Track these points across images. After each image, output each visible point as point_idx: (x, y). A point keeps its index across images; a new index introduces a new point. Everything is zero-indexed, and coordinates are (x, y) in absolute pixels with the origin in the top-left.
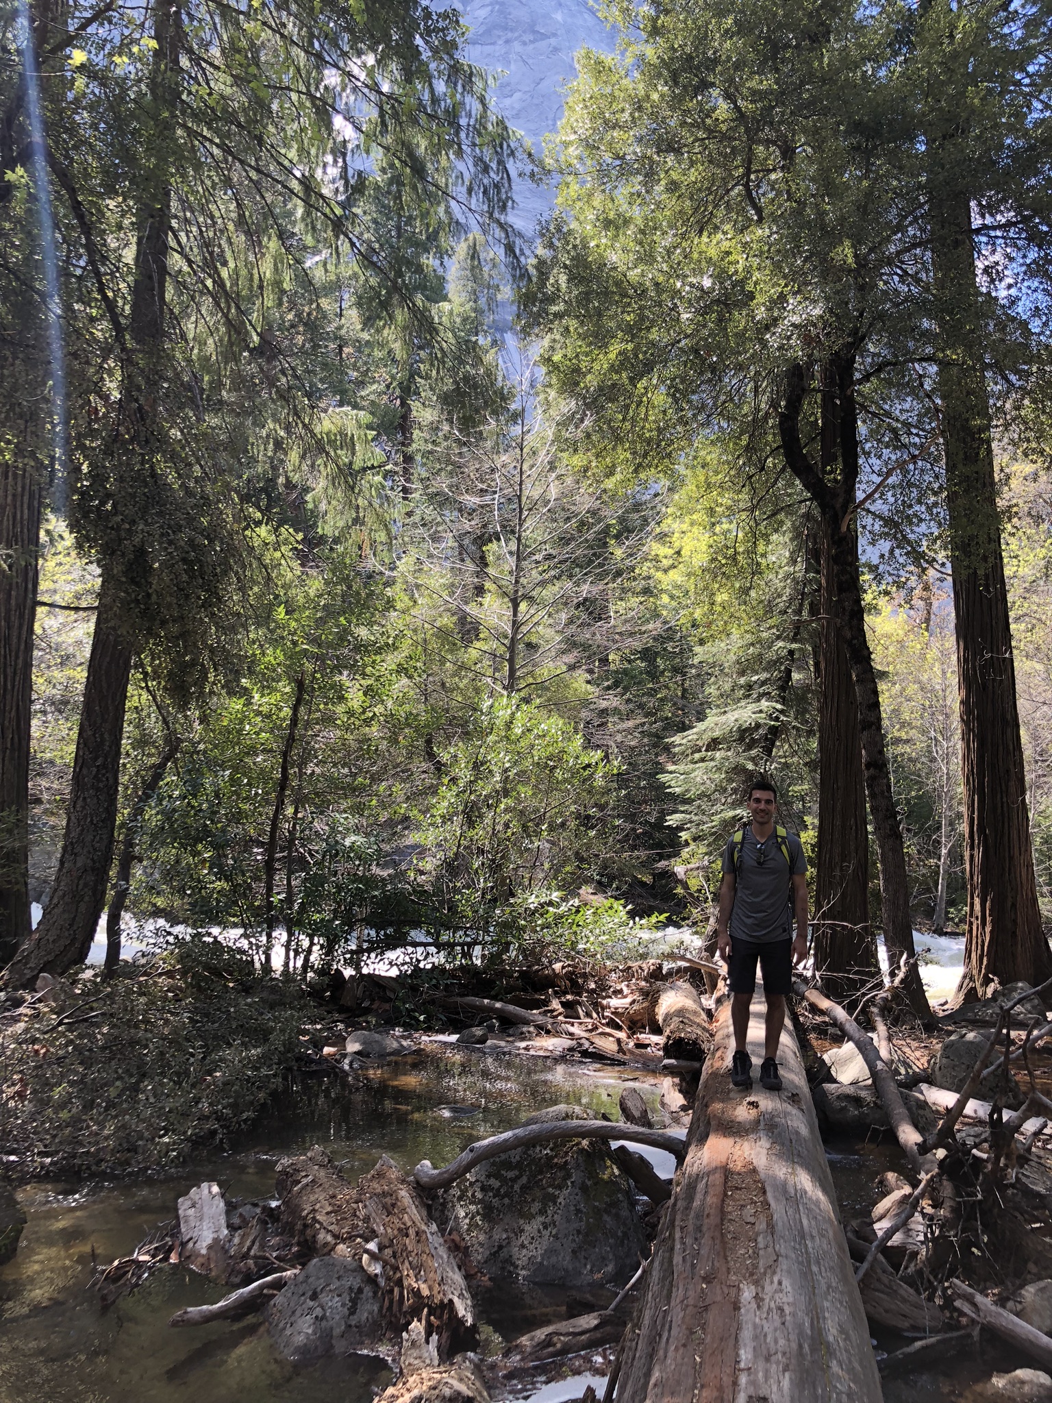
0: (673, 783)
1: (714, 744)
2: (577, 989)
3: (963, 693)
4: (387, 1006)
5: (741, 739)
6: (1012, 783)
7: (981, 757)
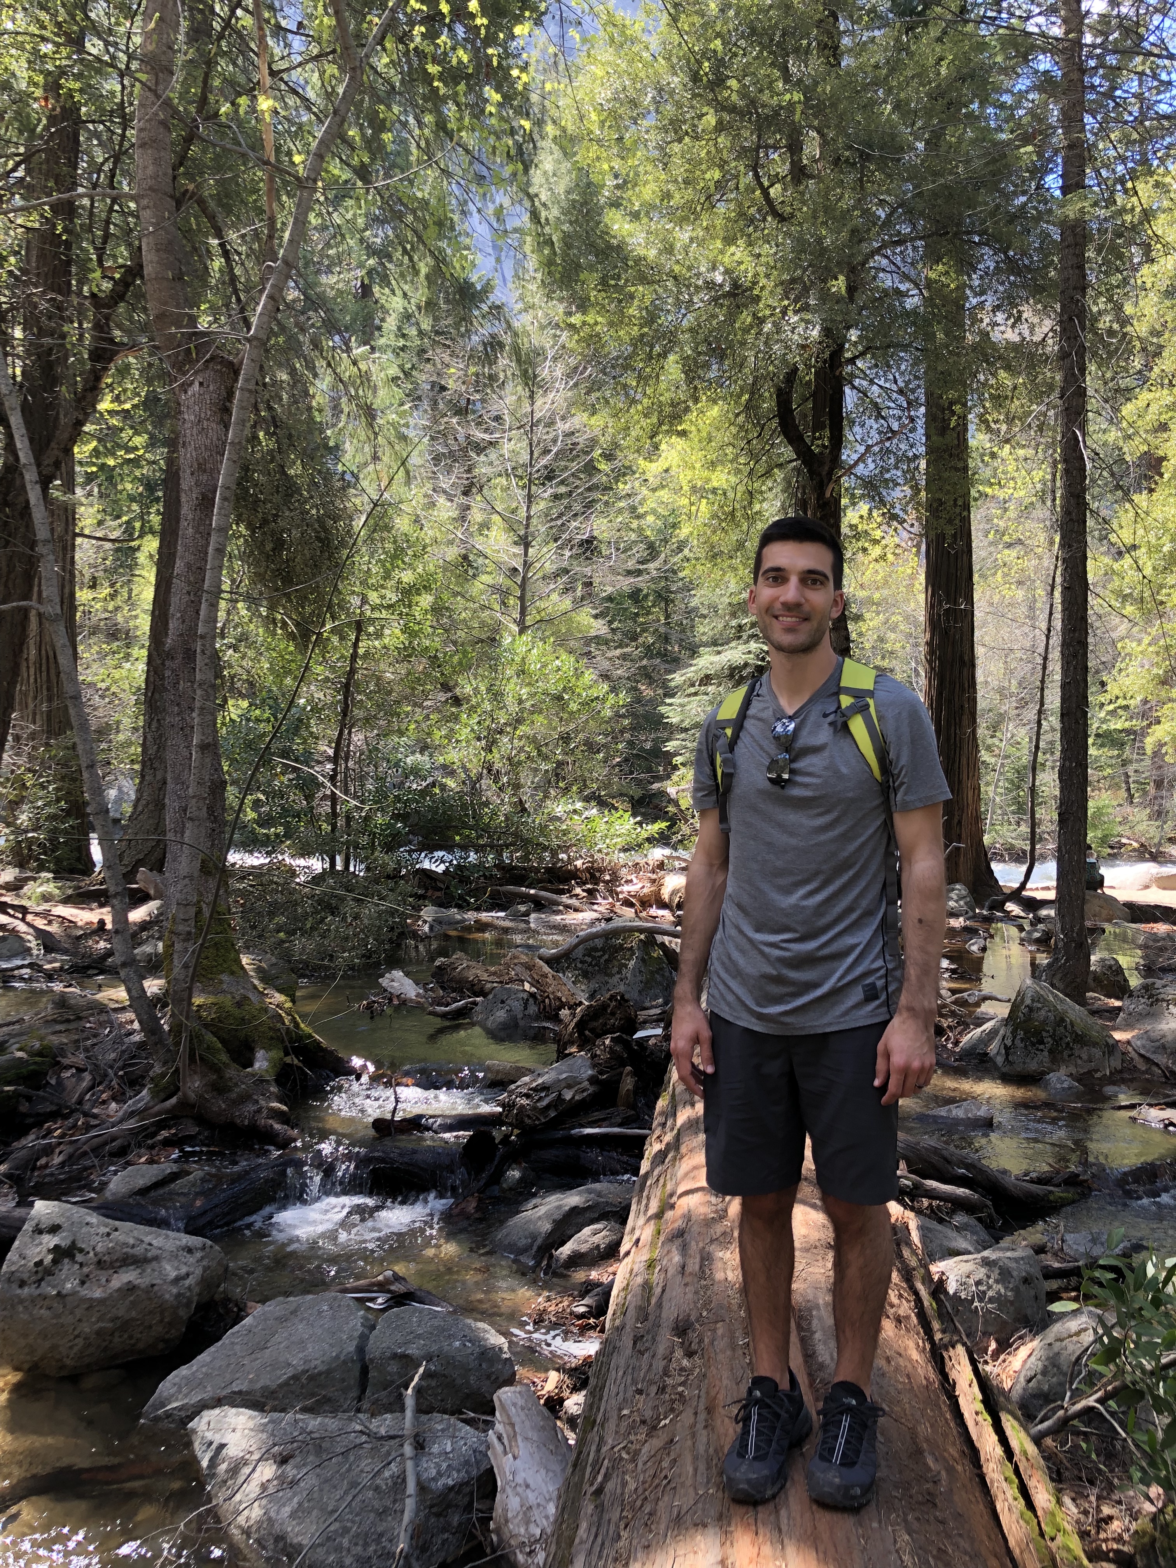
0: (671, 714)
1: (706, 680)
2: (595, 880)
3: (928, 636)
4: (438, 894)
5: (731, 676)
6: (965, 717)
7: (940, 694)
